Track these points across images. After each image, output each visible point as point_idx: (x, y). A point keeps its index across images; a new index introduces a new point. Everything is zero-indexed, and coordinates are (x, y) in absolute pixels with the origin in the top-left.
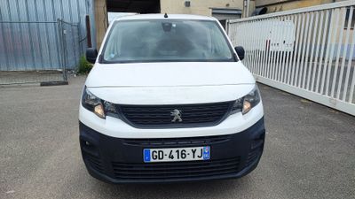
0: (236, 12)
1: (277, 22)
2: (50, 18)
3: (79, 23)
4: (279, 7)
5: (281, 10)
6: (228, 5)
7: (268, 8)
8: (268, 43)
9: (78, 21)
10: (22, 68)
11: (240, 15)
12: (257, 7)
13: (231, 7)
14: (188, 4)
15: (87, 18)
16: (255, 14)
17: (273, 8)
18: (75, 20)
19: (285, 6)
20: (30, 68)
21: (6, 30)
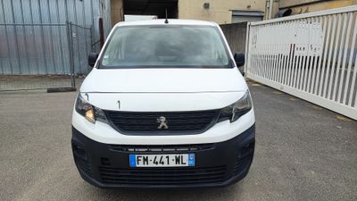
0: (257, 14)
1: (303, 24)
2: (63, 21)
3: (93, 26)
4: (304, 8)
5: (306, 11)
6: (249, 7)
7: (293, 9)
8: (293, 47)
9: (91, 23)
10: (34, 73)
11: (262, 18)
12: (280, 9)
13: (252, 8)
14: (207, 6)
15: (101, 20)
16: (278, 16)
17: (298, 9)
18: (89, 23)
19: (311, 7)
20: (42, 73)
21: (18, 33)
